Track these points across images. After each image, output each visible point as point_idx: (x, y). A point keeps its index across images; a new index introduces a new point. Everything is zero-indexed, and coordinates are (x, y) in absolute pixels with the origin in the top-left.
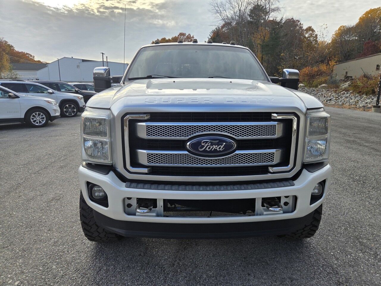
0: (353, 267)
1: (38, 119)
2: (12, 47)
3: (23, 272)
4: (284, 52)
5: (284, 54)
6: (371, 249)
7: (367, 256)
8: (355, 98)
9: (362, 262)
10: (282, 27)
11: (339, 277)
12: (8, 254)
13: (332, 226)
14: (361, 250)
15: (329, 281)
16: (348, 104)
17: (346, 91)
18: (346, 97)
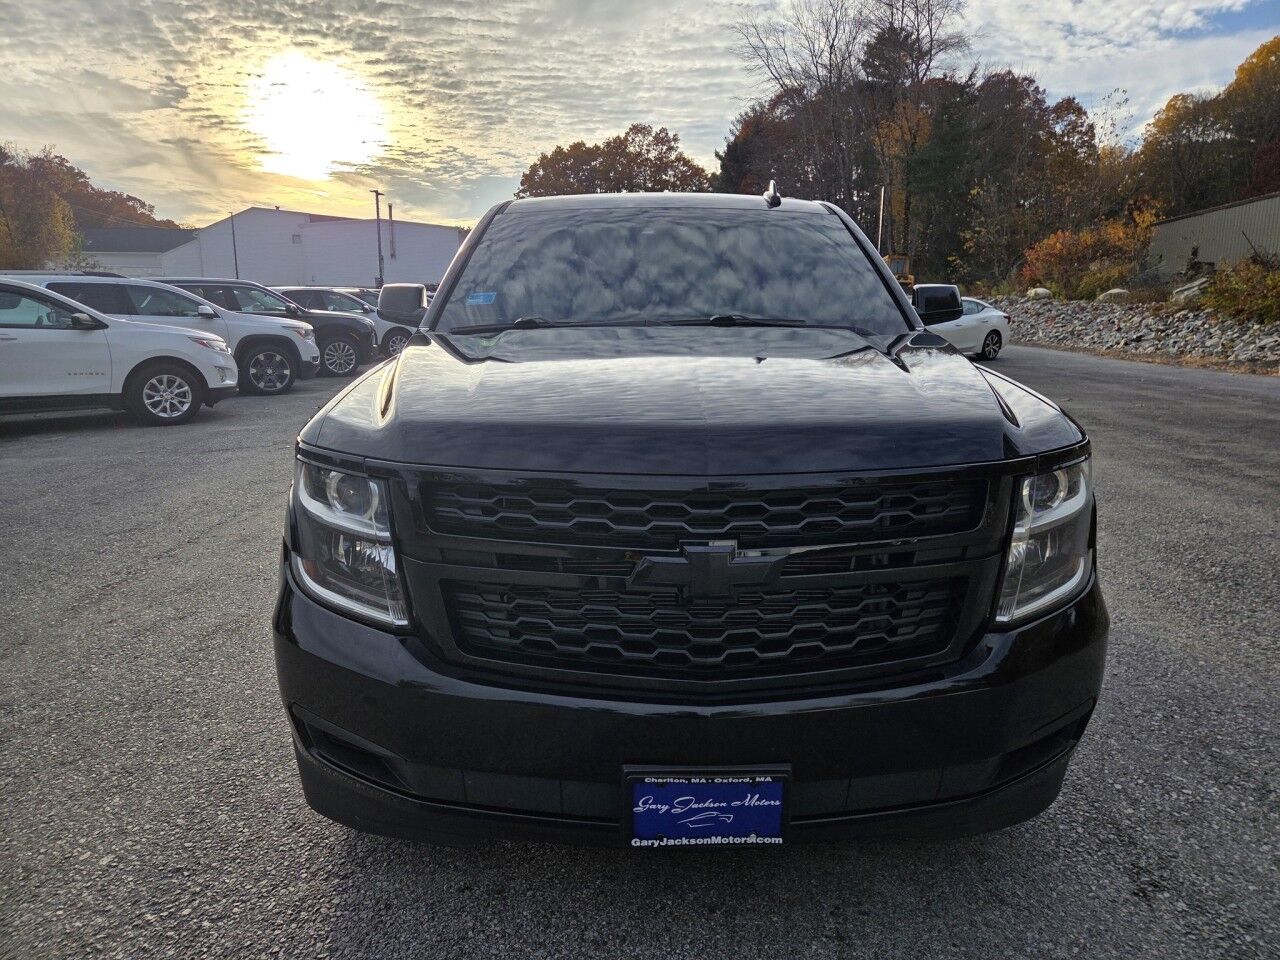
0: (1185, 824)
1: (167, 396)
2: (83, 175)
3: (124, 832)
4: (981, 186)
5: (982, 189)
6: (1249, 775)
7: (1234, 794)
8: (1223, 331)
9: (1218, 812)
10: (973, 99)
11: (1138, 854)
12: (78, 780)
13: (1122, 709)
14: (1216, 779)
15: (1104, 864)
16: (1198, 352)
17: (1191, 311)
18: (1192, 331)
